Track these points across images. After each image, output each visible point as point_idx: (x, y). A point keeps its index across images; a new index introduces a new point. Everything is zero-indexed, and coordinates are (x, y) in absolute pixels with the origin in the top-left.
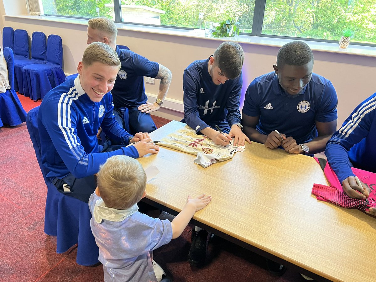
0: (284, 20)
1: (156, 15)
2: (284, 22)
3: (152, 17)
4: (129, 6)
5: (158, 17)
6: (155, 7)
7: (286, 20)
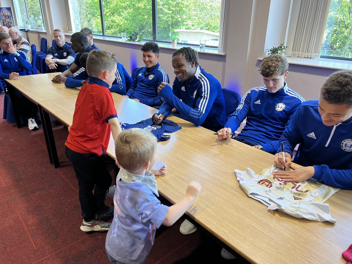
0: (338, 42)
1: (215, 38)
2: (338, 43)
3: (212, 40)
4: (195, 31)
5: (217, 40)
6: (217, 31)
7: (340, 42)
